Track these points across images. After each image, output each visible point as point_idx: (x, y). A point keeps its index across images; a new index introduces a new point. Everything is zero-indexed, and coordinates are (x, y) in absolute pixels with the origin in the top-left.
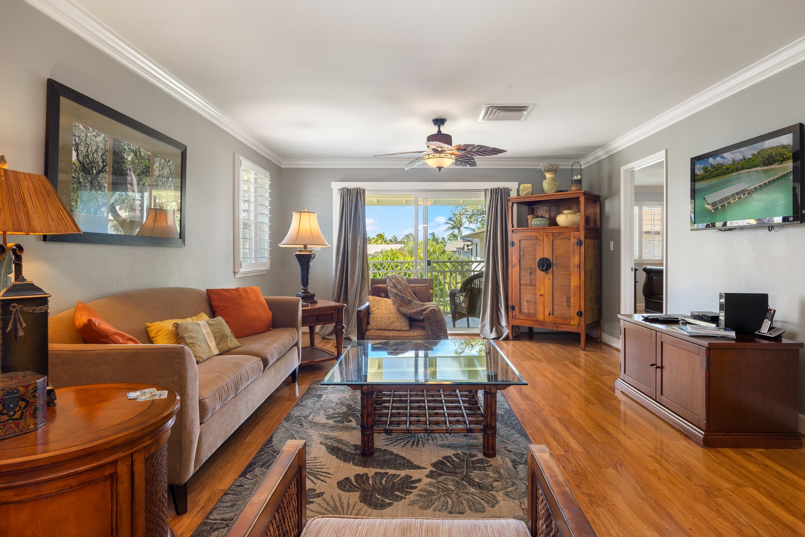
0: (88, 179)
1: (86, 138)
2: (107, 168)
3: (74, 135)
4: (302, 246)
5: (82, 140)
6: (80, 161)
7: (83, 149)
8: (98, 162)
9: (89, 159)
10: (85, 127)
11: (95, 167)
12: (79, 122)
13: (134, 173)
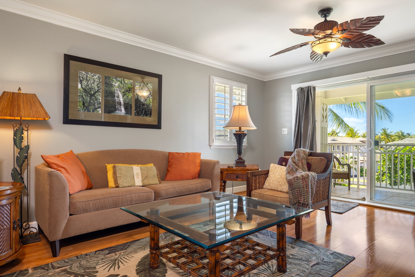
0: (88, 96)
1: (87, 77)
2: (101, 90)
3: (79, 77)
4: (238, 128)
5: (84, 79)
6: (83, 88)
7: (85, 82)
8: (95, 88)
9: (89, 87)
10: (86, 73)
11: (93, 90)
12: (82, 70)
13: (120, 91)
